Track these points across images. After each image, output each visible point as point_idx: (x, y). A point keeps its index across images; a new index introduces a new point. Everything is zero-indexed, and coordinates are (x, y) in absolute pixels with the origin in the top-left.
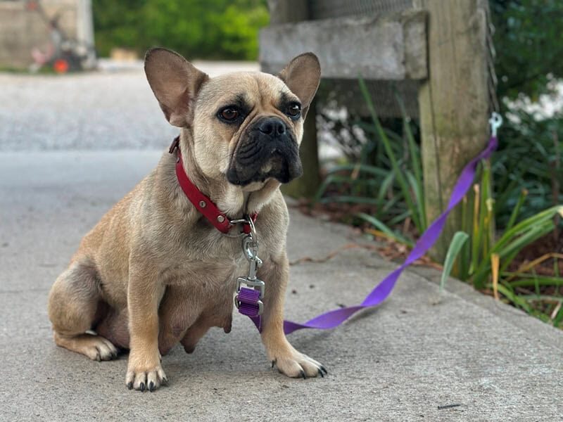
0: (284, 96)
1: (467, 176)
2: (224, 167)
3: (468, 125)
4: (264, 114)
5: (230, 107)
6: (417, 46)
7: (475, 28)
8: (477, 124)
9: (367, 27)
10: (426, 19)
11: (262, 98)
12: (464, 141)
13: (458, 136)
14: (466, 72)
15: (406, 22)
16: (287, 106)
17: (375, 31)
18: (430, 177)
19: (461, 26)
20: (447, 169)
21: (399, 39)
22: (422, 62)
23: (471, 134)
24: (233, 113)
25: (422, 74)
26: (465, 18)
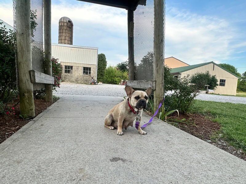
0: (146, 96)
1: (161, 104)
2: (135, 105)
3: (161, 97)
4: (142, 99)
5: (137, 97)
6: (154, 85)
7: (163, 83)
8: (162, 97)
9: (146, 82)
10: (156, 81)
11: (142, 96)
12: (160, 99)
13: (159, 98)
14: (161, 89)
15: (153, 82)
16: (146, 97)
17: (147, 82)
18: (155, 104)
19: (160, 83)
20: (158, 103)
21: (151, 84)
22: (155, 87)
23: (161, 98)
24: (137, 98)
25: (155, 89)
26: (161, 81)
